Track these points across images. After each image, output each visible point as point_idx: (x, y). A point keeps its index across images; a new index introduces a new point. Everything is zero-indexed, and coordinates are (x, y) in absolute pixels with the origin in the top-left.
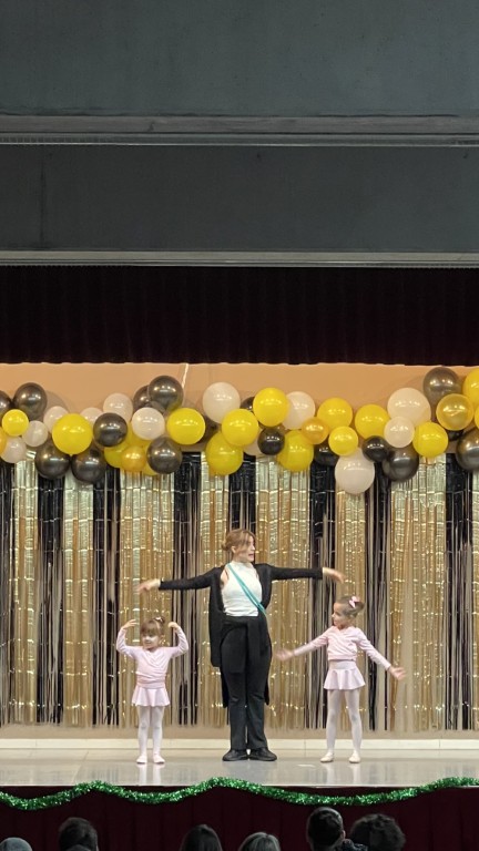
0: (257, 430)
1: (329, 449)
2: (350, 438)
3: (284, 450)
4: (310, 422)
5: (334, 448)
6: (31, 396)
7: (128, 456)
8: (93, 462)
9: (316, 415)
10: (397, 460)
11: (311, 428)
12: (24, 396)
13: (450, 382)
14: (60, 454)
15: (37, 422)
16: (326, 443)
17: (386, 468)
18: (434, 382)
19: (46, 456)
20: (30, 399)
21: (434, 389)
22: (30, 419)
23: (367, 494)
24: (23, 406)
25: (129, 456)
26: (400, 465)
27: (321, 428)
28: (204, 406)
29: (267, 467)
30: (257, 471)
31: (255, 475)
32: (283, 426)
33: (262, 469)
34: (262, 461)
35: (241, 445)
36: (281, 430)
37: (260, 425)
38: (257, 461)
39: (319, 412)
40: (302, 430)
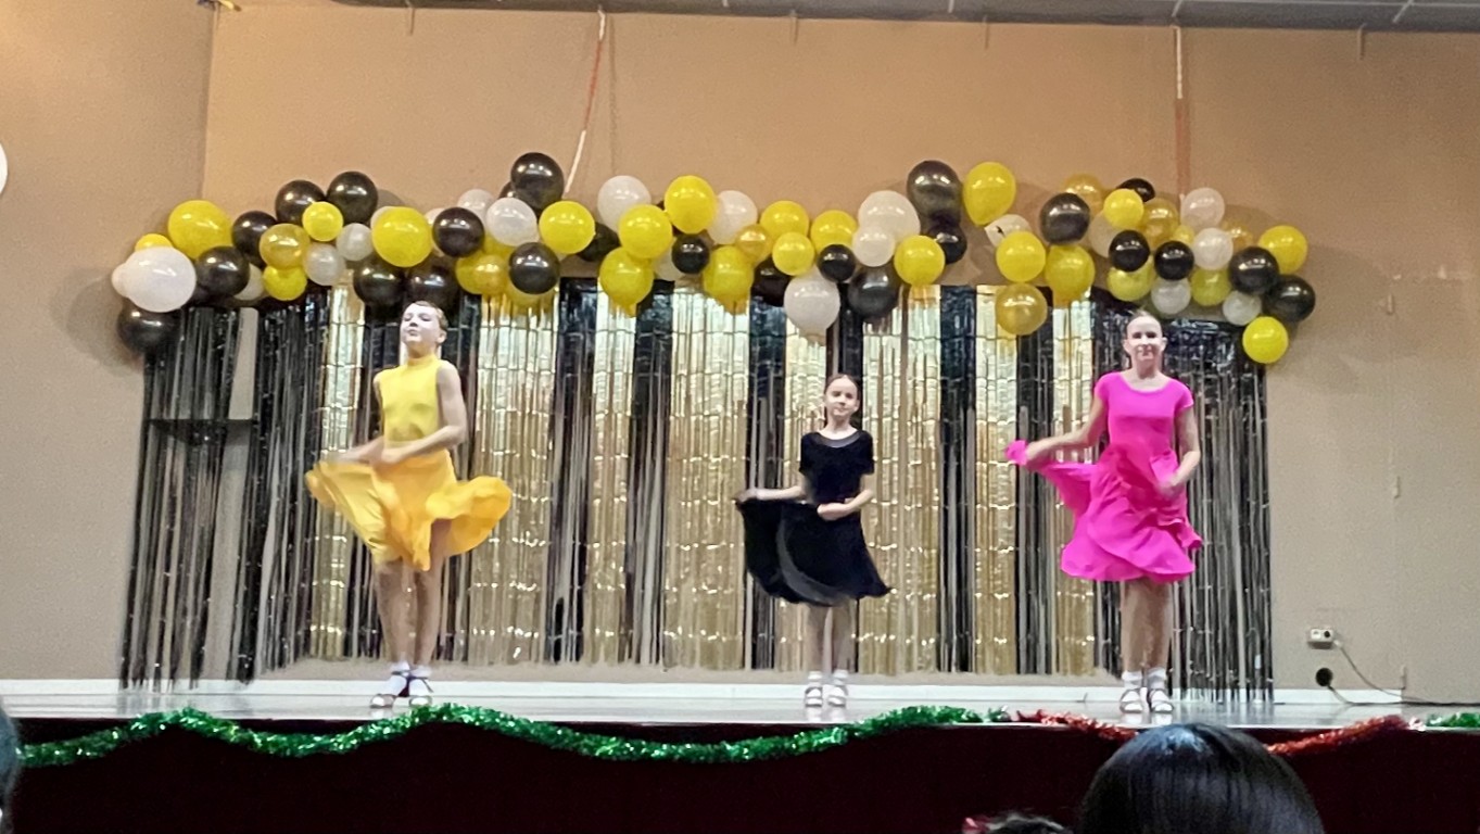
0: (671, 239)
1: (776, 269)
2: (802, 247)
3: (711, 265)
4: (749, 228)
5: (780, 264)
6: (350, 188)
7: (480, 268)
8: (436, 281)
9: (758, 222)
10: (867, 286)
11: (746, 237)
12: (340, 188)
13: (945, 180)
14: (387, 267)
15: (358, 226)
16: (769, 263)
17: (854, 297)
18: (921, 180)
19: (366, 272)
20: (350, 192)
21: (922, 189)
22: (347, 222)
23: (830, 331)
24: (338, 202)
25: (485, 270)
26: (875, 292)
27: (763, 237)
28: (600, 210)
29: (690, 300)
30: (675, 305)
31: (672, 310)
32: (708, 235)
33: (683, 302)
34: (683, 290)
35: (646, 257)
36: (705, 240)
37: (676, 231)
38: (676, 290)
39: (762, 220)
40: (736, 244)
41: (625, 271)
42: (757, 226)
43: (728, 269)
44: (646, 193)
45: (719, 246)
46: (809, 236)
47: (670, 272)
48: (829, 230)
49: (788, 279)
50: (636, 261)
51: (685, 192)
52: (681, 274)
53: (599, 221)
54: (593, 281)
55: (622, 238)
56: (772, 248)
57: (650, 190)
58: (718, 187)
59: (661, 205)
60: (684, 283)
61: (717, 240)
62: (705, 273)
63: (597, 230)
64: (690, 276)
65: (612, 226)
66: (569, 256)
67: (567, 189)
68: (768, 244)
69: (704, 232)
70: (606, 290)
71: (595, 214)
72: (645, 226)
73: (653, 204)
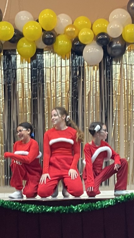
1: (80, 42)
2: (89, 33)
10: (114, 46)
11: (69, 29)
16: (77, 39)
17: (109, 51)
18: (133, 5)
21: (133, 8)
26: (116, 48)
27: (74, 29)
28: (16, 24)
29: (49, 55)
30: (44, 58)
31: (43, 59)
32: (55, 31)
33: (47, 56)
34: (46, 52)
35: (33, 40)
36: (54, 33)
37: (43, 30)
38: (44, 52)
39: (74, 24)
40: (65, 33)
41: (26, 46)
42: (72, 25)
43: (63, 43)
44: (31, 16)
45: (59, 35)
46: (92, 29)
47: (42, 45)
48: (99, 26)
49: (84, 45)
50: (29, 42)
51: (46, 15)
52: (46, 46)
53: (16, 28)
54: (15, 51)
55: (24, 34)
56: (78, 34)
57: (33, 16)
58: (58, 13)
59: (38, 21)
60: (46, 49)
61: (58, 33)
62: (54, 44)
63: (15, 32)
64: (49, 46)
65: (20, 30)
66: (6, 42)
67: (4, 17)
68: (76, 33)
69: (53, 30)
70: (19, 54)
71: (14, 25)
72: (32, 29)
73: (34, 20)
